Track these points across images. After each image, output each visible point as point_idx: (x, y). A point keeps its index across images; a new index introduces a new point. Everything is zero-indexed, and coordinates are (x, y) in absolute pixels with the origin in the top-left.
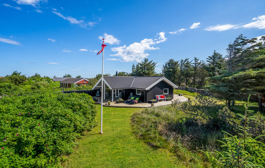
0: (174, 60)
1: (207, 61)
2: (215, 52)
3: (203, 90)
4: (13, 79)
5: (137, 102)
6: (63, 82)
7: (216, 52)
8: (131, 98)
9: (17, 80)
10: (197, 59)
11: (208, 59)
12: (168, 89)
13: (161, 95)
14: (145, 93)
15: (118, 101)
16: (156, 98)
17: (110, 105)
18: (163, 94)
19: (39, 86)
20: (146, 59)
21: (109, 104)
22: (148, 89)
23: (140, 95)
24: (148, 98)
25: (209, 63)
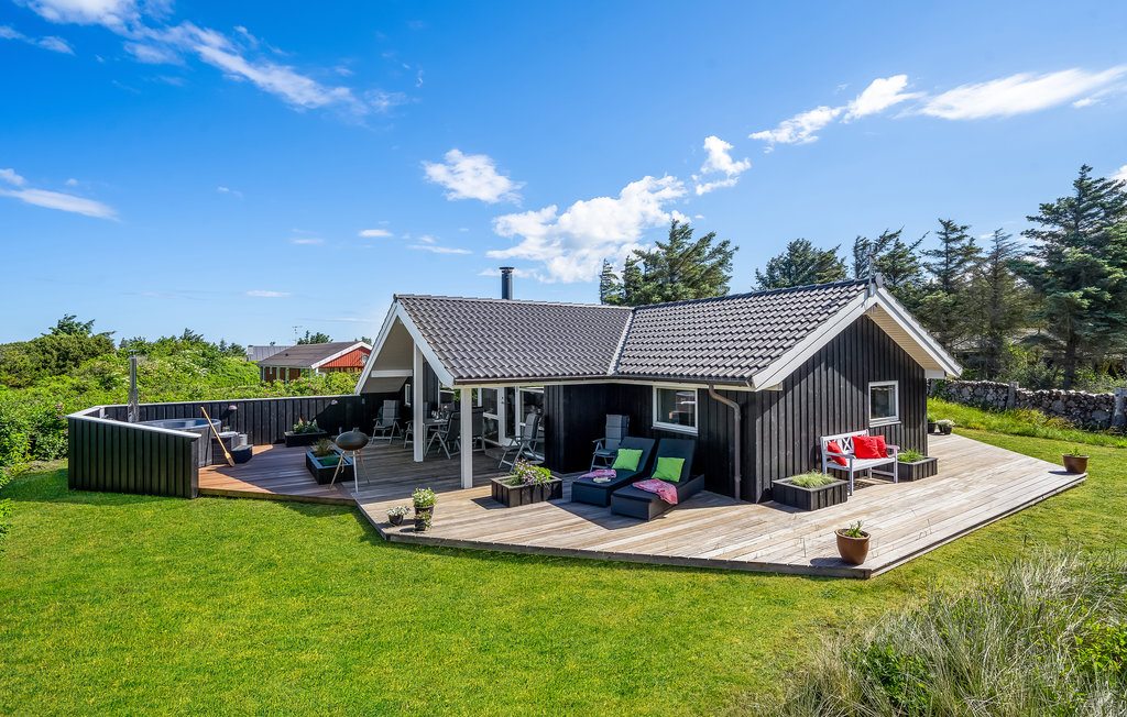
0: (813, 246)
1: (1027, 233)
2: (1089, 175)
3: (1085, 397)
4: (48, 348)
5: (670, 494)
6: (271, 364)
7: (1093, 176)
8: (615, 454)
9: (68, 353)
10: (955, 230)
11: (1039, 219)
12: (896, 383)
13: (855, 434)
14: (737, 417)
15: (505, 481)
16: (825, 453)
17: (428, 533)
18: (864, 426)
19: (110, 379)
20: (678, 227)
21: (420, 525)
22: (768, 378)
23: (690, 437)
24: (767, 464)
25: (1040, 242)
